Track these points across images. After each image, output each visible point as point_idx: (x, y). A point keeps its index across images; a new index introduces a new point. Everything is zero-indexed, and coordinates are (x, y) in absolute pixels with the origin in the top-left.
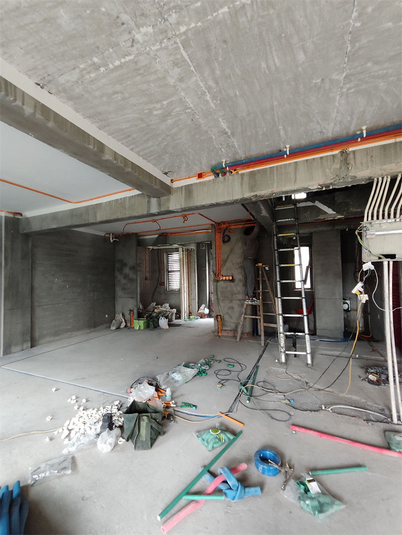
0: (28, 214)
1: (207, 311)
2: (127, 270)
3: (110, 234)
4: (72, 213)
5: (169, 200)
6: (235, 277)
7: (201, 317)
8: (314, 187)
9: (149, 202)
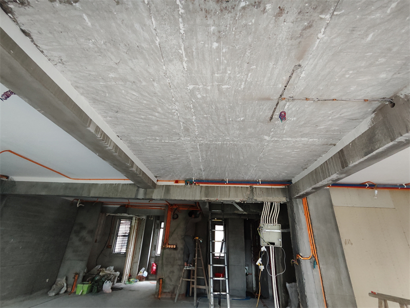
0: (17, 179)
1: (146, 274)
2: (84, 233)
3: (78, 200)
4: (67, 186)
5: (152, 192)
6: (178, 246)
7: (140, 280)
8: (238, 201)
9: (138, 190)
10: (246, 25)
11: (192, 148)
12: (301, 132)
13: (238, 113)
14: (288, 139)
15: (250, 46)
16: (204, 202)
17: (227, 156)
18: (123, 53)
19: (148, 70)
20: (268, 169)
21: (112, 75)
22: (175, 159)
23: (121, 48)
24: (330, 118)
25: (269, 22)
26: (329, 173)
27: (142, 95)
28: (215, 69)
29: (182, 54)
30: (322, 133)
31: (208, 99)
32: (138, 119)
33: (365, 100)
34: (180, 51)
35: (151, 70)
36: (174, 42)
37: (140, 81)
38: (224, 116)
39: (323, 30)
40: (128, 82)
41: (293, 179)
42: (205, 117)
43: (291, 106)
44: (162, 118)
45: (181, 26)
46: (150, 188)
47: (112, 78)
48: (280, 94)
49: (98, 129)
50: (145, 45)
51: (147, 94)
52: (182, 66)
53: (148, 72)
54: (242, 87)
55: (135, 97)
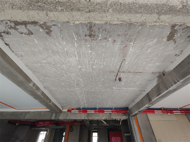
5: (60, 115)
8: (104, 119)
9: (52, 115)
10: (102, 45)
11: (80, 93)
12: (129, 85)
13: (101, 78)
14: (124, 88)
15: (104, 52)
16: (86, 120)
17: (97, 96)
18: (50, 53)
19: (61, 60)
20: (117, 102)
21: (44, 61)
22: (72, 98)
23: (49, 51)
24: (140, 80)
25: (111, 44)
26: (144, 104)
27: (57, 69)
28: (90, 60)
29: (76, 54)
30: (138, 86)
31: (87, 72)
32: (55, 80)
33: (153, 73)
34: (75, 53)
35: (62, 60)
36: (73, 50)
37: (57, 64)
38: (95, 79)
39: (131, 48)
40: (51, 65)
41: (129, 107)
42: (86, 79)
43: (123, 75)
44: (66, 80)
45: (76, 44)
46: (59, 113)
47: (44, 62)
48: (118, 70)
49: (34, 84)
50: (60, 51)
51: (60, 69)
52: (76, 59)
53: (61, 61)
54: (102, 67)
55: (54, 71)
